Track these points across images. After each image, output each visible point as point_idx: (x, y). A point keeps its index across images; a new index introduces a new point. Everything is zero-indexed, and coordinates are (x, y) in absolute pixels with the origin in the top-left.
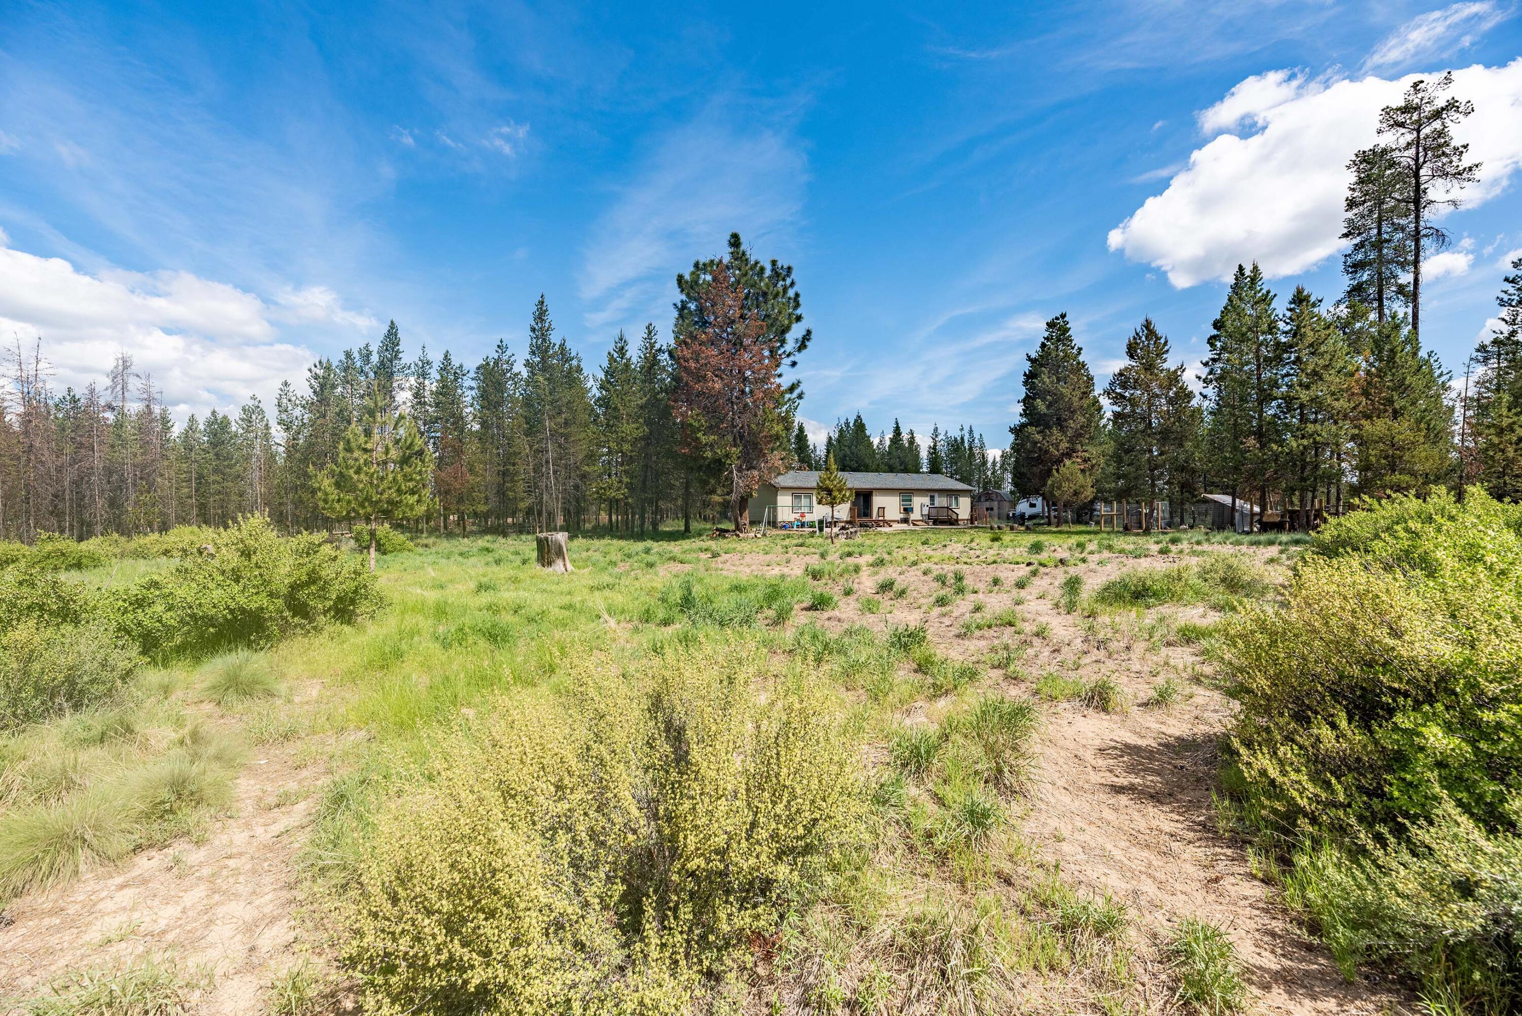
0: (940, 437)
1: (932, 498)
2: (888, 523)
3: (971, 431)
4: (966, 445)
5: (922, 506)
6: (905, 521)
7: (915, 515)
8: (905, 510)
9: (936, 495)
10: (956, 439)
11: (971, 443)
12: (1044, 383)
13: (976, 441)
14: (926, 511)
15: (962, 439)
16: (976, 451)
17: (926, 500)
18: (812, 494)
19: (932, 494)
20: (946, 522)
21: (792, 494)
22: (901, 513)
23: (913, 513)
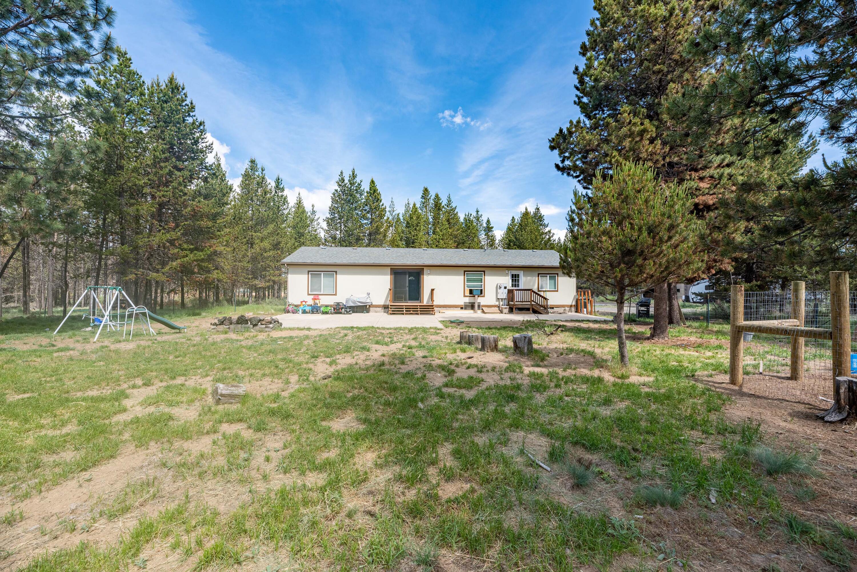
1: (515, 278)
5: (498, 287)
6: (471, 306)
7: (486, 300)
8: (472, 292)
9: (521, 273)
14: (503, 294)
17: (506, 281)
18: (336, 272)
19: (515, 272)
20: (528, 309)
21: (309, 272)
22: (465, 296)
23: (484, 296)
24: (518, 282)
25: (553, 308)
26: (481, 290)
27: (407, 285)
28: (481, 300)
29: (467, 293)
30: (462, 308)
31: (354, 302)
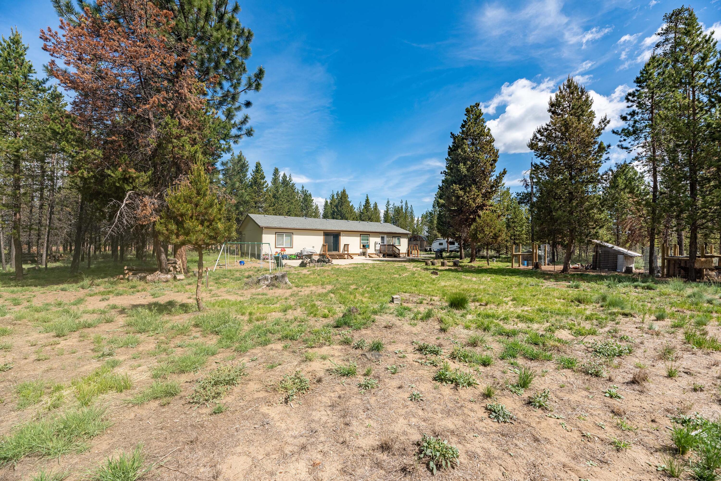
0: (390, 206)
1: (383, 238)
2: (350, 256)
3: (406, 203)
4: (404, 211)
5: (376, 243)
6: (364, 254)
7: (371, 250)
8: (364, 246)
9: (385, 236)
10: (398, 207)
11: (406, 210)
12: (465, 152)
13: (409, 209)
14: (378, 247)
15: (402, 207)
16: (408, 214)
17: (379, 240)
18: (293, 233)
19: (383, 236)
20: (392, 255)
21: (276, 233)
22: (360, 248)
23: (369, 248)
24: (385, 240)
26: (368, 245)
27: (332, 242)
28: (368, 251)
29: (362, 247)
30: (359, 255)
31: (307, 252)
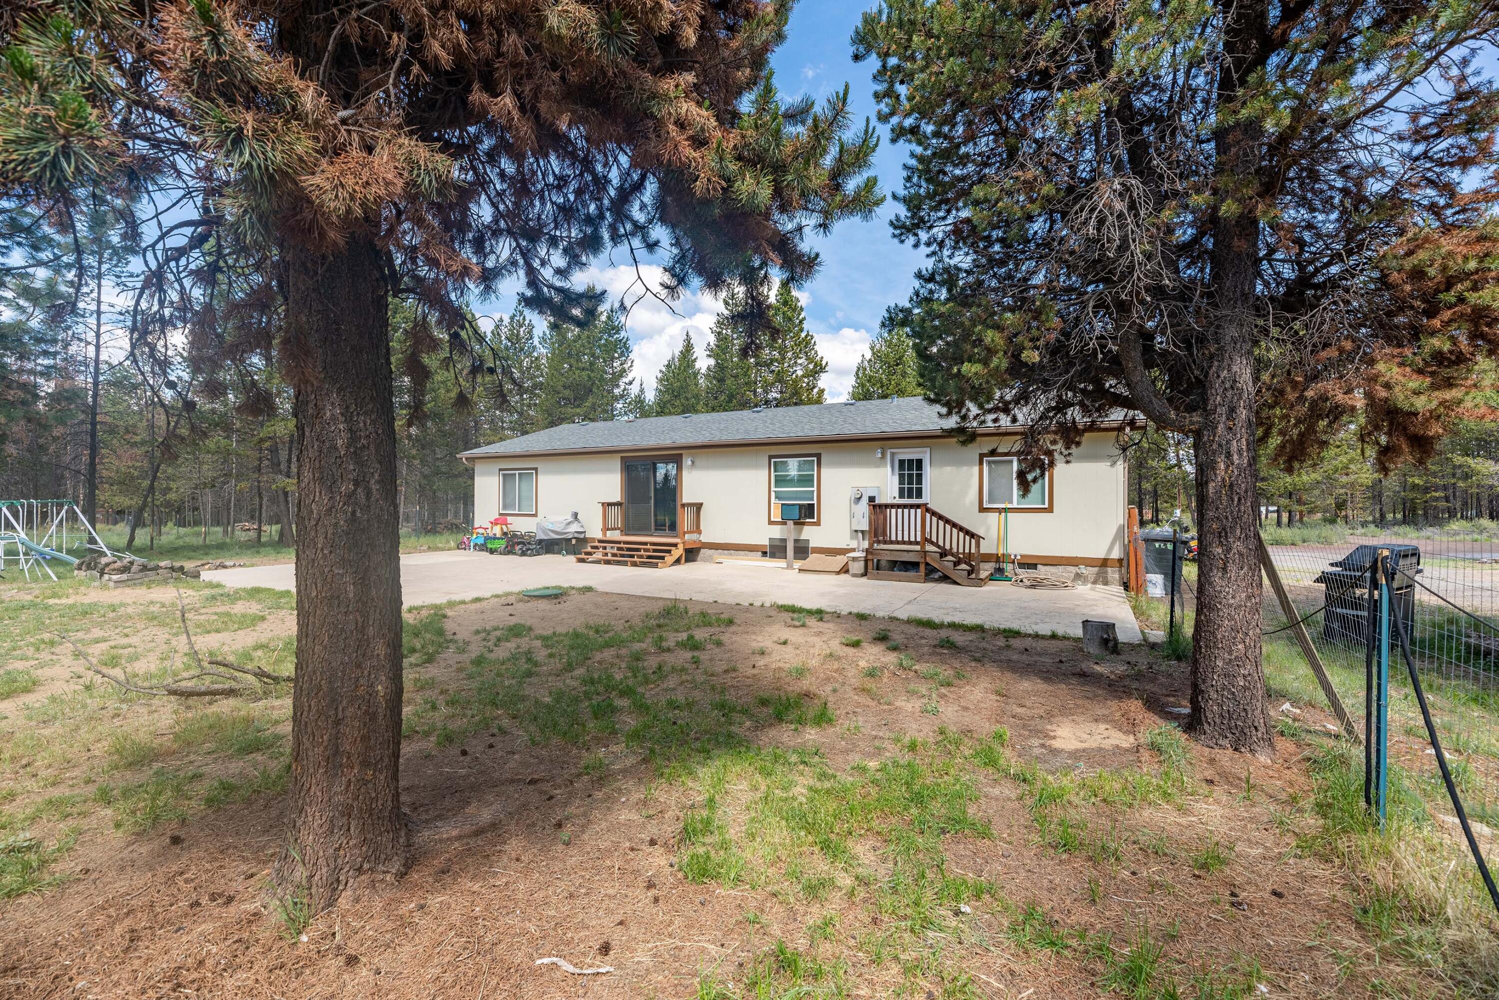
7: (829, 533)
17: (877, 480)
18: (536, 469)
19: (909, 454)
20: (914, 565)
21: (500, 470)
22: (771, 523)
23: (818, 524)
24: (919, 482)
25: (1034, 566)
26: (811, 506)
27: (652, 495)
28: (812, 535)
29: (777, 515)
30: (764, 554)
